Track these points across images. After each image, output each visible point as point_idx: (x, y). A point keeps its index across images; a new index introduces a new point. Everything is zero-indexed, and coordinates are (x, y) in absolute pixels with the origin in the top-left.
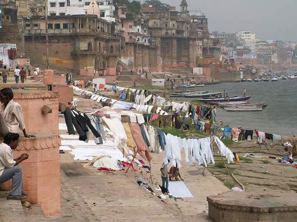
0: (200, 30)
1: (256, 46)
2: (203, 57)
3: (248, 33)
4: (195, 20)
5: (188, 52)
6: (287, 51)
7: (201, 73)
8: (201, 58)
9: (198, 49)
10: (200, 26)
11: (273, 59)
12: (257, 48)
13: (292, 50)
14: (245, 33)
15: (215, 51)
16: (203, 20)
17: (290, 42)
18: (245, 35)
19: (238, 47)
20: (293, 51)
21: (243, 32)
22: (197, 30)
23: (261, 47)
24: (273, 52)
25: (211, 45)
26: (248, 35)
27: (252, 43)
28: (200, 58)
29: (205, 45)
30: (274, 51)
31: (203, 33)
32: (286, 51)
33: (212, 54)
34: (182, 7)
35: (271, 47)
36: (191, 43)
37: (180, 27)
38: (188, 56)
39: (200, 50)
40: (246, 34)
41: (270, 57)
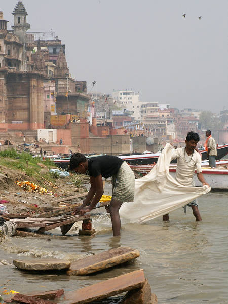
0: (51, 63)
1: (142, 112)
2: (57, 111)
3: (129, 94)
4: (42, 48)
5: (29, 102)
6: (189, 120)
7: (55, 140)
8: (54, 114)
9: (48, 97)
10: (51, 58)
11: (168, 133)
12: (144, 115)
13: (196, 120)
14: (124, 94)
15: (80, 102)
16: (57, 47)
17: (189, 110)
18: (123, 97)
19: (114, 112)
20: (198, 121)
21: (120, 92)
22: (46, 64)
23: (150, 114)
24: (168, 121)
25: (71, 91)
26: (128, 96)
27: (136, 107)
28: (52, 114)
29: (61, 91)
30: (170, 121)
31: (58, 68)
32: (187, 122)
33: (74, 107)
34: (17, 16)
35: (165, 114)
36: (34, 82)
37: (12, 53)
38: (28, 109)
39: (51, 99)
40: (125, 96)
41: (165, 129)
